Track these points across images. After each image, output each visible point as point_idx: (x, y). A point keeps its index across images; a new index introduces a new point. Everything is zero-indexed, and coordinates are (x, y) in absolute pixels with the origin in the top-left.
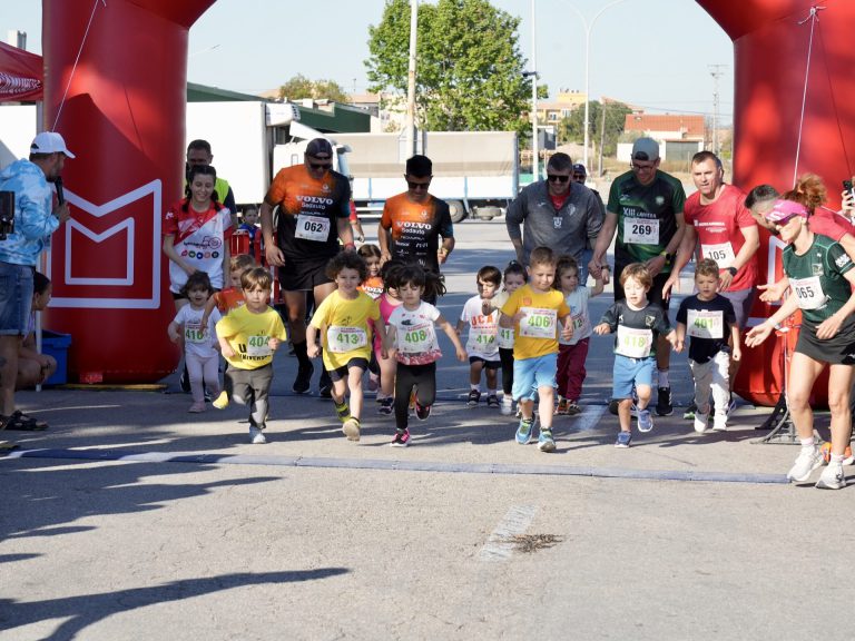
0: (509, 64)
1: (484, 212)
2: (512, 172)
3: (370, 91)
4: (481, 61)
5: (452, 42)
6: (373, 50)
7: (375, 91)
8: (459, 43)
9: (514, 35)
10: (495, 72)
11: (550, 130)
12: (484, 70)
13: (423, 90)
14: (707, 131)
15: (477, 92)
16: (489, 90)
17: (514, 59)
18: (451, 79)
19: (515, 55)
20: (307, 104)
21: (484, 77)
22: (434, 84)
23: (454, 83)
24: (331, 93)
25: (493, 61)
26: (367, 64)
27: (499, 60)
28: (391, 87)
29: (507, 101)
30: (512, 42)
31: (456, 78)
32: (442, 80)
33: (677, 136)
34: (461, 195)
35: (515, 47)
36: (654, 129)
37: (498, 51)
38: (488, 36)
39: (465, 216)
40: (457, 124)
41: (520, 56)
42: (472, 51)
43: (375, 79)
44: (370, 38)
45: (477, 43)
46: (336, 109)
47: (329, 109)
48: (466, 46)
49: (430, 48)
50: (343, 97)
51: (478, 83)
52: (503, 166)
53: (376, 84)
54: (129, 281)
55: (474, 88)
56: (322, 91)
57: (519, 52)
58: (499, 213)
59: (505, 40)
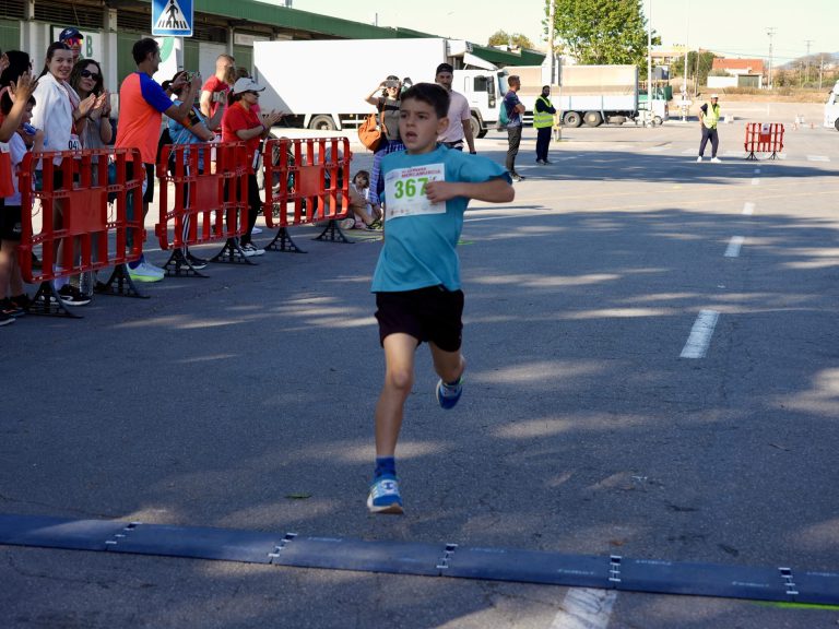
0: (636, 22)
1: (613, 119)
2: (633, 92)
4: (618, 20)
5: (599, 8)
6: (548, 13)
8: (603, 9)
9: (639, 4)
10: (627, 28)
11: (666, 69)
12: (620, 26)
13: (580, 40)
14: (764, 70)
15: (615, 41)
16: (623, 40)
17: (639, 19)
18: (598, 32)
19: (640, 17)
20: (504, 48)
22: (585, 35)
23: (600, 35)
24: (521, 41)
25: (625, 21)
26: (544, 23)
27: (630, 19)
28: (559, 38)
29: (634, 47)
30: (639, 7)
31: (601, 30)
32: (592, 33)
33: (745, 72)
34: (599, 108)
35: (640, 11)
36: (731, 67)
37: (628, 14)
39: (602, 122)
40: (602, 60)
41: (643, 17)
42: (611, 14)
43: (548, 31)
45: (616, 9)
46: (522, 52)
47: (518, 52)
48: (608, 11)
49: (585, 12)
50: (528, 45)
51: (616, 36)
52: (628, 88)
55: (613, 38)
56: (516, 41)
57: (643, 15)
58: (625, 120)
59: (634, 7)
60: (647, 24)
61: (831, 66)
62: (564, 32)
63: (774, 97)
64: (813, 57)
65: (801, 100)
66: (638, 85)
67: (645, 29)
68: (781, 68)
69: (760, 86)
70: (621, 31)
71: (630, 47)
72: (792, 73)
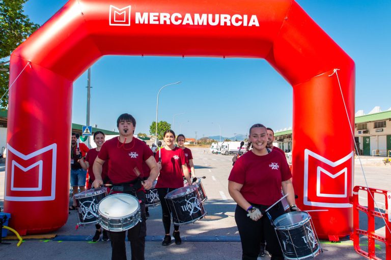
6: (150, 129)
7: (151, 135)
13: (158, 135)
26: (150, 131)
32: (160, 133)
43: (151, 133)
44: (150, 127)
49: (159, 128)
54: (39, 188)
56: (143, 135)
63: (198, 146)
64: (204, 138)
65: (204, 147)
68: (198, 140)
69: (194, 144)
72: (200, 141)
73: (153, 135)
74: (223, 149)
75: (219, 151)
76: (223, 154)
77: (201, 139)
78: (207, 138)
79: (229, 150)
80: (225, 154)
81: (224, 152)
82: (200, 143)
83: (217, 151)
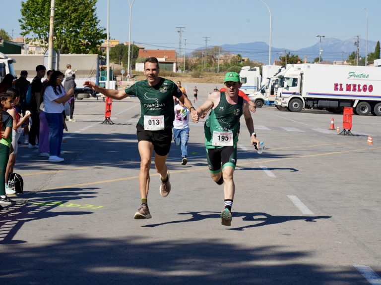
0: (91, 22)
2: (95, 75)
3: (21, 34)
4: (77, 20)
6: (23, 14)
7: (24, 34)
8: (66, 11)
9: (93, 8)
10: (84, 26)
15: (75, 36)
17: (94, 19)
18: (62, 29)
19: (94, 18)
21: (79, 29)
23: (63, 31)
25: (83, 20)
26: (20, 21)
27: (85, 20)
28: (32, 33)
29: (90, 40)
30: (93, 11)
31: (65, 28)
32: (58, 29)
33: (163, 60)
35: (94, 13)
37: (85, 16)
38: (81, 7)
40: (66, 50)
41: (96, 18)
43: (24, 28)
44: (22, 8)
45: (76, 10)
46: (4, 43)
47: (1, 43)
50: (8, 38)
52: (92, 72)
53: (24, 31)
55: (74, 33)
57: (96, 16)
58: (89, 97)
59: (89, 10)
60: (99, 24)
61: (221, 56)
62: (36, 27)
63: (188, 79)
64: (207, 50)
66: (99, 69)
67: (98, 27)
69: (174, 70)
70: (80, 28)
71: (87, 40)
72: (194, 60)
73: (32, 35)
74: (280, 90)
75: (267, 97)
76: (279, 108)
77: (198, 54)
78: (217, 50)
79: (304, 95)
80: (288, 109)
81: (285, 102)
82: (195, 67)
83: (259, 95)
